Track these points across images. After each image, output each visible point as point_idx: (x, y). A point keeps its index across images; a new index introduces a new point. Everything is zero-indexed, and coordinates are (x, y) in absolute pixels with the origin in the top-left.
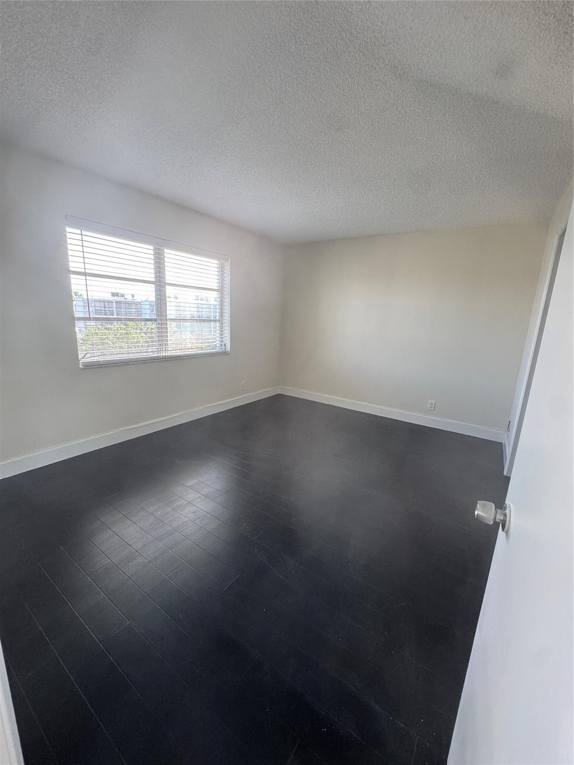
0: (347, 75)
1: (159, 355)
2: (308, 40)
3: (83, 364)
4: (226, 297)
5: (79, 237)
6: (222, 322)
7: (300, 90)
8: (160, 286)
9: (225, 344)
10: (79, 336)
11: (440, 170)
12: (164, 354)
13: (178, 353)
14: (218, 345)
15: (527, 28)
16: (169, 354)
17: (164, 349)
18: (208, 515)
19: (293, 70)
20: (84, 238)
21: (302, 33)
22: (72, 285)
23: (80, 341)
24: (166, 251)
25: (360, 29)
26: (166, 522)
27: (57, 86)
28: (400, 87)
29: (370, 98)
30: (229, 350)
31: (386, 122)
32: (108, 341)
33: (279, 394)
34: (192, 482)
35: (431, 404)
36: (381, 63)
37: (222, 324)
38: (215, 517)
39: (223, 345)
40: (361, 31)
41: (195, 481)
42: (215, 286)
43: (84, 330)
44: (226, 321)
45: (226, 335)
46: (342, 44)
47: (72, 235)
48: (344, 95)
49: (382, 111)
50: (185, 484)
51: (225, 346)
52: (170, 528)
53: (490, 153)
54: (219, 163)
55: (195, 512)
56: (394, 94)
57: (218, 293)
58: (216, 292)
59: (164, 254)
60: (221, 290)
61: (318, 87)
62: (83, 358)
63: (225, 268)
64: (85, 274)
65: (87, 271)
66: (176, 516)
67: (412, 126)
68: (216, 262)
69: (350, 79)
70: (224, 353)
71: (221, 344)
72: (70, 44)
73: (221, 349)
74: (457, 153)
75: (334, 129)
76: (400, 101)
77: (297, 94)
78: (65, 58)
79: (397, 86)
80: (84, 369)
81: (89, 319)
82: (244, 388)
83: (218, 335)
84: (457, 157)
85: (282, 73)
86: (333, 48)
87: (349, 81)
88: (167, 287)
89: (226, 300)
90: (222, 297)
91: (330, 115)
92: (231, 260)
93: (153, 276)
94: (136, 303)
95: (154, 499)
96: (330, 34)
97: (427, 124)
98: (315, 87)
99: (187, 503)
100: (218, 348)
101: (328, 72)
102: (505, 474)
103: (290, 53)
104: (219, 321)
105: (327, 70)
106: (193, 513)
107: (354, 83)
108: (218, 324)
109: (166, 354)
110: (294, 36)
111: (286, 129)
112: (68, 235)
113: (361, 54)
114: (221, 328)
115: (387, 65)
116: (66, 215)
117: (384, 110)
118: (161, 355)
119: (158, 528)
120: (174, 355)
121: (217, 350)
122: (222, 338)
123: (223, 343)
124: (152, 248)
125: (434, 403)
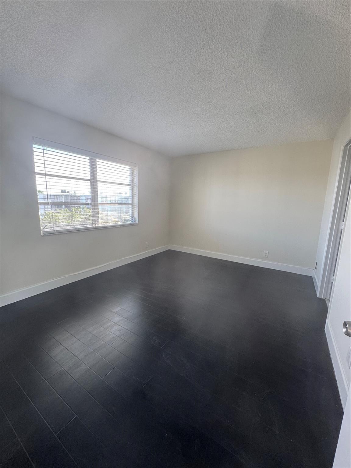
0: (218, 42)
1: (93, 226)
2: (194, 16)
3: (43, 233)
4: (135, 189)
5: (42, 151)
6: (133, 204)
7: (187, 52)
8: (94, 182)
9: (135, 219)
10: (41, 217)
11: (270, 107)
12: (96, 226)
13: (106, 225)
14: (130, 220)
15: (335, 8)
16: (100, 225)
17: (96, 222)
18: (129, 332)
19: (183, 38)
20: (45, 151)
21: (191, 12)
22: (37, 182)
23: (41, 221)
24: (97, 160)
25: (228, 8)
26: (100, 338)
27: (28, 50)
28: (251, 50)
29: (231, 58)
30: (138, 222)
31: (240, 75)
32: (59, 220)
33: (169, 250)
34: (117, 309)
35: (266, 253)
36: (240, 32)
37: (133, 206)
38: (134, 333)
39: (134, 219)
40: (229, 10)
41: (119, 309)
42: (128, 182)
43: (44, 214)
44: (135, 204)
45: (136, 213)
46: (216, 20)
47: (37, 149)
48: (215, 56)
49: (238, 67)
50: (112, 311)
51: (135, 220)
52: (103, 342)
53: (302, 95)
54: (132, 103)
55: (120, 330)
56: (246, 55)
57: (130, 187)
58: (129, 186)
59: (96, 162)
60: (132, 185)
61: (198, 50)
62: (44, 229)
63: (135, 171)
64: (45, 175)
65: (47, 173)
66: (107, 333)
67: (256, 77)
68: (129, 167)
69: (219, 45)
70: (134, 225)
71: (133, 219)
72: (36, 19)
73: (133, 222)
74: (282, 95)
75: (206, 79)
76: (250, 60)
77: (185, 55)
78: (33, 30)
79: (249, 49)
80: (44, 236)
81: (47, 203)
82: (147, 247)
83: (130, 213)
84: (282, 98)
85: (176, 40)
86: (210, 22)
87: (218, 46)
88: (98, 183)
89: (135, 191)
90: (133, 189)
91: (205, 70)
92: (138, 166)
93: (89, 176)
94: (77, 196)
95: (91, 322)
96: (209, 12)
97: (265, 76)
98: (196, 50)
99: (114, 325)
100: (130, 221)
101: (205, 39)
102: (318, 296)
103: (181, 26)
104: (131, 204)
105: (205, 38)
106: (119, 330)
107: (222, 48)
108: (130, 206)
109: (98, 226)
110: (186, 13)
111: (176, 80)
112: (35, 150)
113: (228, 27)
114: (133, 208)
115: (244, 34)
116: (33, 137)
117: (239, 66)
118: (95, 226)
119: (95, 342)
120: (103, 226)
121: (130, 222)
122: (133, 215)
123: (134, 218)
124: (88, 158)
125: (267, 253)
